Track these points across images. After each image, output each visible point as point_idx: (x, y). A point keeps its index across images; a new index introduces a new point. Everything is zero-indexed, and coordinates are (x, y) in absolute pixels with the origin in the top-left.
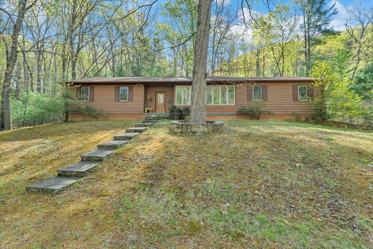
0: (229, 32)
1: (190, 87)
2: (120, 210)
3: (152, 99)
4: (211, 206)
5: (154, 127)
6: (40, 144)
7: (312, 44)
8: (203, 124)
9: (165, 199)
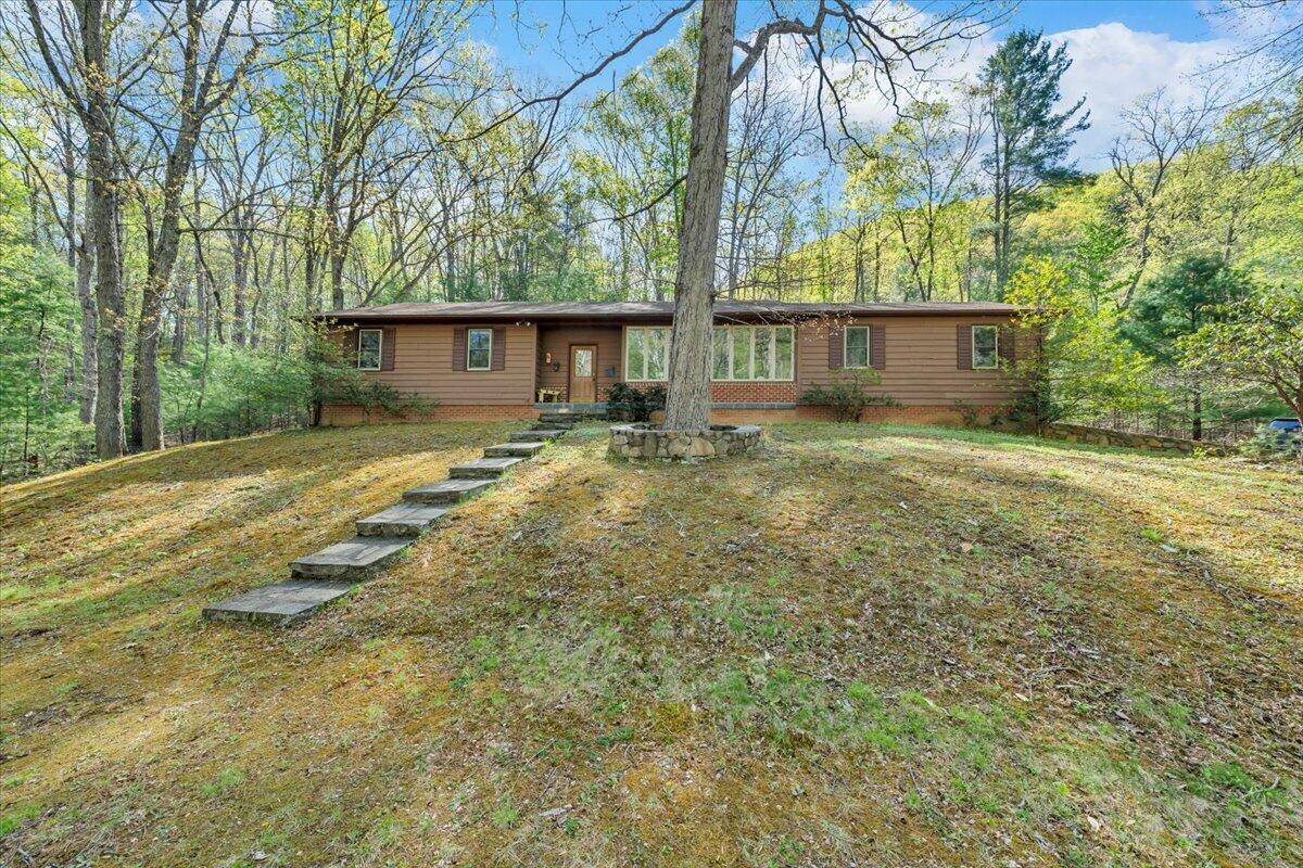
0: (778, 176)
1: (667, 331)
2: (466, 672)
3: (558, 365)
4: (722, 661)
5: (563, 443)
6: (241, 490)
7: (1016, 210)
8: (701, 435)
9: (593, 643)
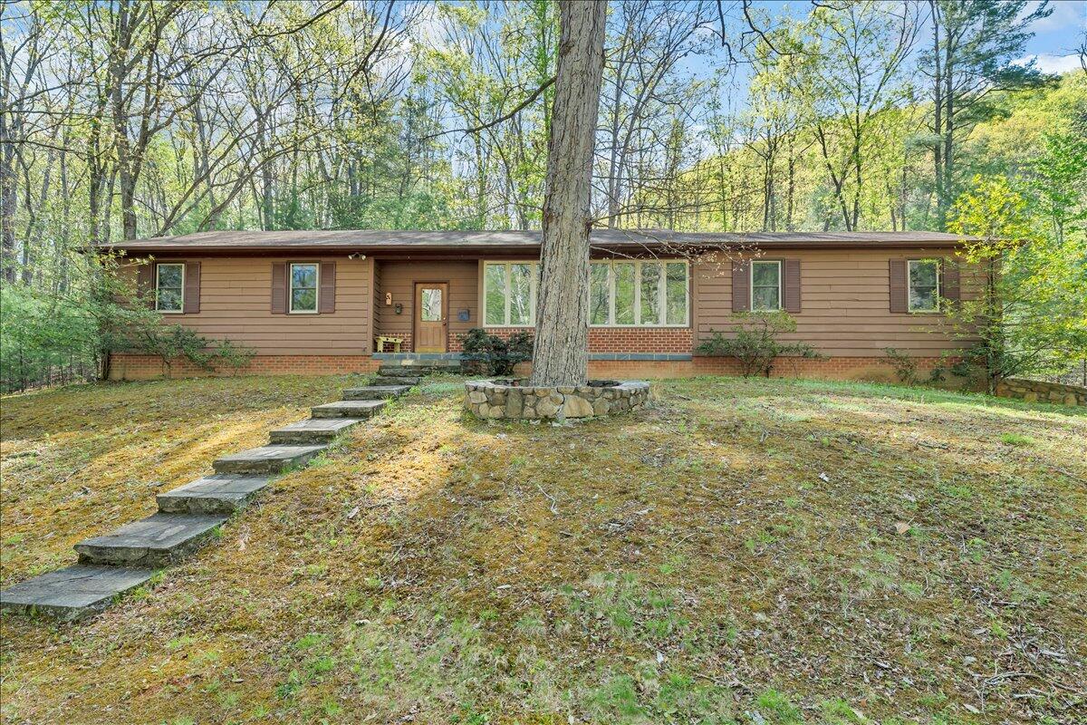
0: (668, 78)
1: (533, 266)
2: (294, 676)
3: (401, 307)
4: (604, 663)
5: (408, 402)
6: (15, 457)
7: (961, 119)
8: (577, 391)
9: (448, 642)
